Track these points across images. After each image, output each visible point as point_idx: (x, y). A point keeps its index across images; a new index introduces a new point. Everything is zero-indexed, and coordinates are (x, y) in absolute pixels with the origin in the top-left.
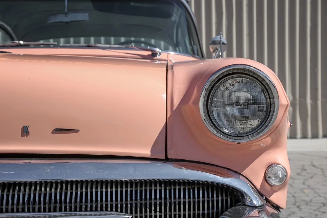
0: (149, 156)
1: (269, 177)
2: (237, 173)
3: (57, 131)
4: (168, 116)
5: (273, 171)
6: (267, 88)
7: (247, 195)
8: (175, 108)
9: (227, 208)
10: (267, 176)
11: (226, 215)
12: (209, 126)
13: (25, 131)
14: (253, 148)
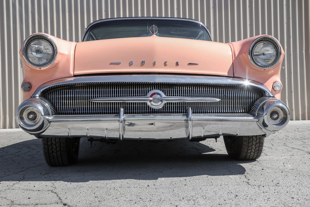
0: (227, 76)
1: (275, 87)
2: (262, 84)
3: (190, 64)
4: (233, 60)
5: (276, 84)
6: (276, 46)
7: (267, 92)
8: (236, 56)
9: (258, 99)
10: (274, 87)
11: (258, 101)
12: (252, 62)
13: (177, 64)
14: (268, 74)
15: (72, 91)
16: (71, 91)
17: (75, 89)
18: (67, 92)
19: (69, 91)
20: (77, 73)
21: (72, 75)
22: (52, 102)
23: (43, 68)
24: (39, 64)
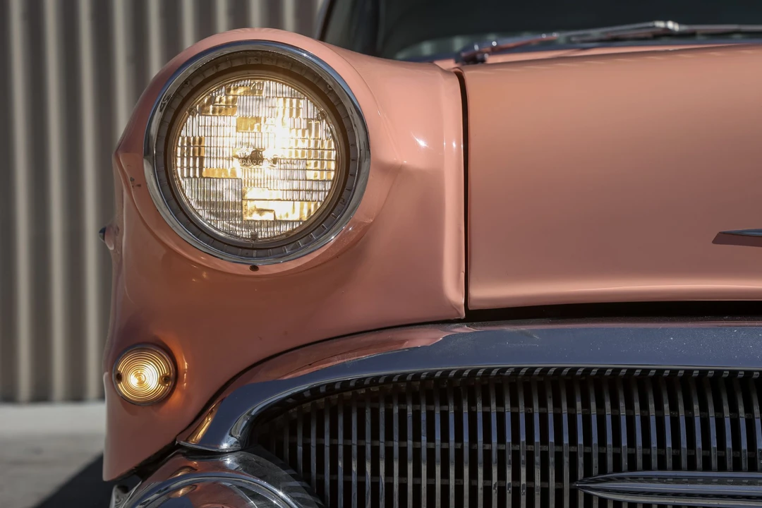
15: (452, 412)
16: (444, 415)
17: (472, 403)
18: (417, 414)
19: (430, 415)
20: (489, 292)
21: (454, 307)
22: (321, 483)
23: (269, 268)
24: (254, 236)
